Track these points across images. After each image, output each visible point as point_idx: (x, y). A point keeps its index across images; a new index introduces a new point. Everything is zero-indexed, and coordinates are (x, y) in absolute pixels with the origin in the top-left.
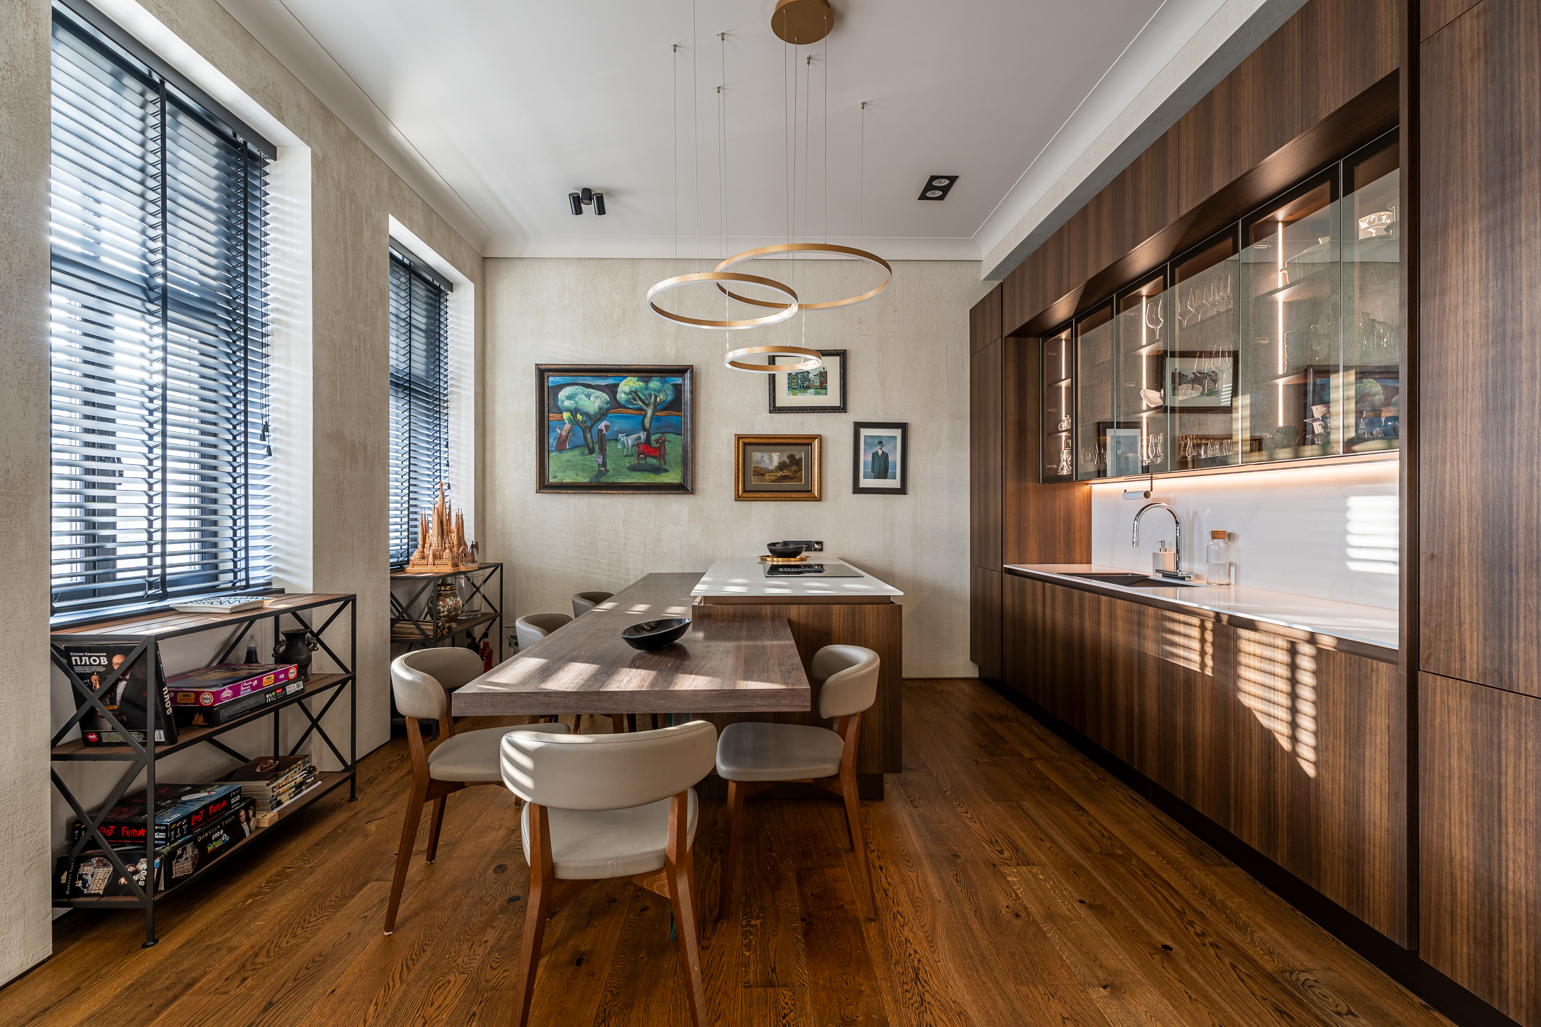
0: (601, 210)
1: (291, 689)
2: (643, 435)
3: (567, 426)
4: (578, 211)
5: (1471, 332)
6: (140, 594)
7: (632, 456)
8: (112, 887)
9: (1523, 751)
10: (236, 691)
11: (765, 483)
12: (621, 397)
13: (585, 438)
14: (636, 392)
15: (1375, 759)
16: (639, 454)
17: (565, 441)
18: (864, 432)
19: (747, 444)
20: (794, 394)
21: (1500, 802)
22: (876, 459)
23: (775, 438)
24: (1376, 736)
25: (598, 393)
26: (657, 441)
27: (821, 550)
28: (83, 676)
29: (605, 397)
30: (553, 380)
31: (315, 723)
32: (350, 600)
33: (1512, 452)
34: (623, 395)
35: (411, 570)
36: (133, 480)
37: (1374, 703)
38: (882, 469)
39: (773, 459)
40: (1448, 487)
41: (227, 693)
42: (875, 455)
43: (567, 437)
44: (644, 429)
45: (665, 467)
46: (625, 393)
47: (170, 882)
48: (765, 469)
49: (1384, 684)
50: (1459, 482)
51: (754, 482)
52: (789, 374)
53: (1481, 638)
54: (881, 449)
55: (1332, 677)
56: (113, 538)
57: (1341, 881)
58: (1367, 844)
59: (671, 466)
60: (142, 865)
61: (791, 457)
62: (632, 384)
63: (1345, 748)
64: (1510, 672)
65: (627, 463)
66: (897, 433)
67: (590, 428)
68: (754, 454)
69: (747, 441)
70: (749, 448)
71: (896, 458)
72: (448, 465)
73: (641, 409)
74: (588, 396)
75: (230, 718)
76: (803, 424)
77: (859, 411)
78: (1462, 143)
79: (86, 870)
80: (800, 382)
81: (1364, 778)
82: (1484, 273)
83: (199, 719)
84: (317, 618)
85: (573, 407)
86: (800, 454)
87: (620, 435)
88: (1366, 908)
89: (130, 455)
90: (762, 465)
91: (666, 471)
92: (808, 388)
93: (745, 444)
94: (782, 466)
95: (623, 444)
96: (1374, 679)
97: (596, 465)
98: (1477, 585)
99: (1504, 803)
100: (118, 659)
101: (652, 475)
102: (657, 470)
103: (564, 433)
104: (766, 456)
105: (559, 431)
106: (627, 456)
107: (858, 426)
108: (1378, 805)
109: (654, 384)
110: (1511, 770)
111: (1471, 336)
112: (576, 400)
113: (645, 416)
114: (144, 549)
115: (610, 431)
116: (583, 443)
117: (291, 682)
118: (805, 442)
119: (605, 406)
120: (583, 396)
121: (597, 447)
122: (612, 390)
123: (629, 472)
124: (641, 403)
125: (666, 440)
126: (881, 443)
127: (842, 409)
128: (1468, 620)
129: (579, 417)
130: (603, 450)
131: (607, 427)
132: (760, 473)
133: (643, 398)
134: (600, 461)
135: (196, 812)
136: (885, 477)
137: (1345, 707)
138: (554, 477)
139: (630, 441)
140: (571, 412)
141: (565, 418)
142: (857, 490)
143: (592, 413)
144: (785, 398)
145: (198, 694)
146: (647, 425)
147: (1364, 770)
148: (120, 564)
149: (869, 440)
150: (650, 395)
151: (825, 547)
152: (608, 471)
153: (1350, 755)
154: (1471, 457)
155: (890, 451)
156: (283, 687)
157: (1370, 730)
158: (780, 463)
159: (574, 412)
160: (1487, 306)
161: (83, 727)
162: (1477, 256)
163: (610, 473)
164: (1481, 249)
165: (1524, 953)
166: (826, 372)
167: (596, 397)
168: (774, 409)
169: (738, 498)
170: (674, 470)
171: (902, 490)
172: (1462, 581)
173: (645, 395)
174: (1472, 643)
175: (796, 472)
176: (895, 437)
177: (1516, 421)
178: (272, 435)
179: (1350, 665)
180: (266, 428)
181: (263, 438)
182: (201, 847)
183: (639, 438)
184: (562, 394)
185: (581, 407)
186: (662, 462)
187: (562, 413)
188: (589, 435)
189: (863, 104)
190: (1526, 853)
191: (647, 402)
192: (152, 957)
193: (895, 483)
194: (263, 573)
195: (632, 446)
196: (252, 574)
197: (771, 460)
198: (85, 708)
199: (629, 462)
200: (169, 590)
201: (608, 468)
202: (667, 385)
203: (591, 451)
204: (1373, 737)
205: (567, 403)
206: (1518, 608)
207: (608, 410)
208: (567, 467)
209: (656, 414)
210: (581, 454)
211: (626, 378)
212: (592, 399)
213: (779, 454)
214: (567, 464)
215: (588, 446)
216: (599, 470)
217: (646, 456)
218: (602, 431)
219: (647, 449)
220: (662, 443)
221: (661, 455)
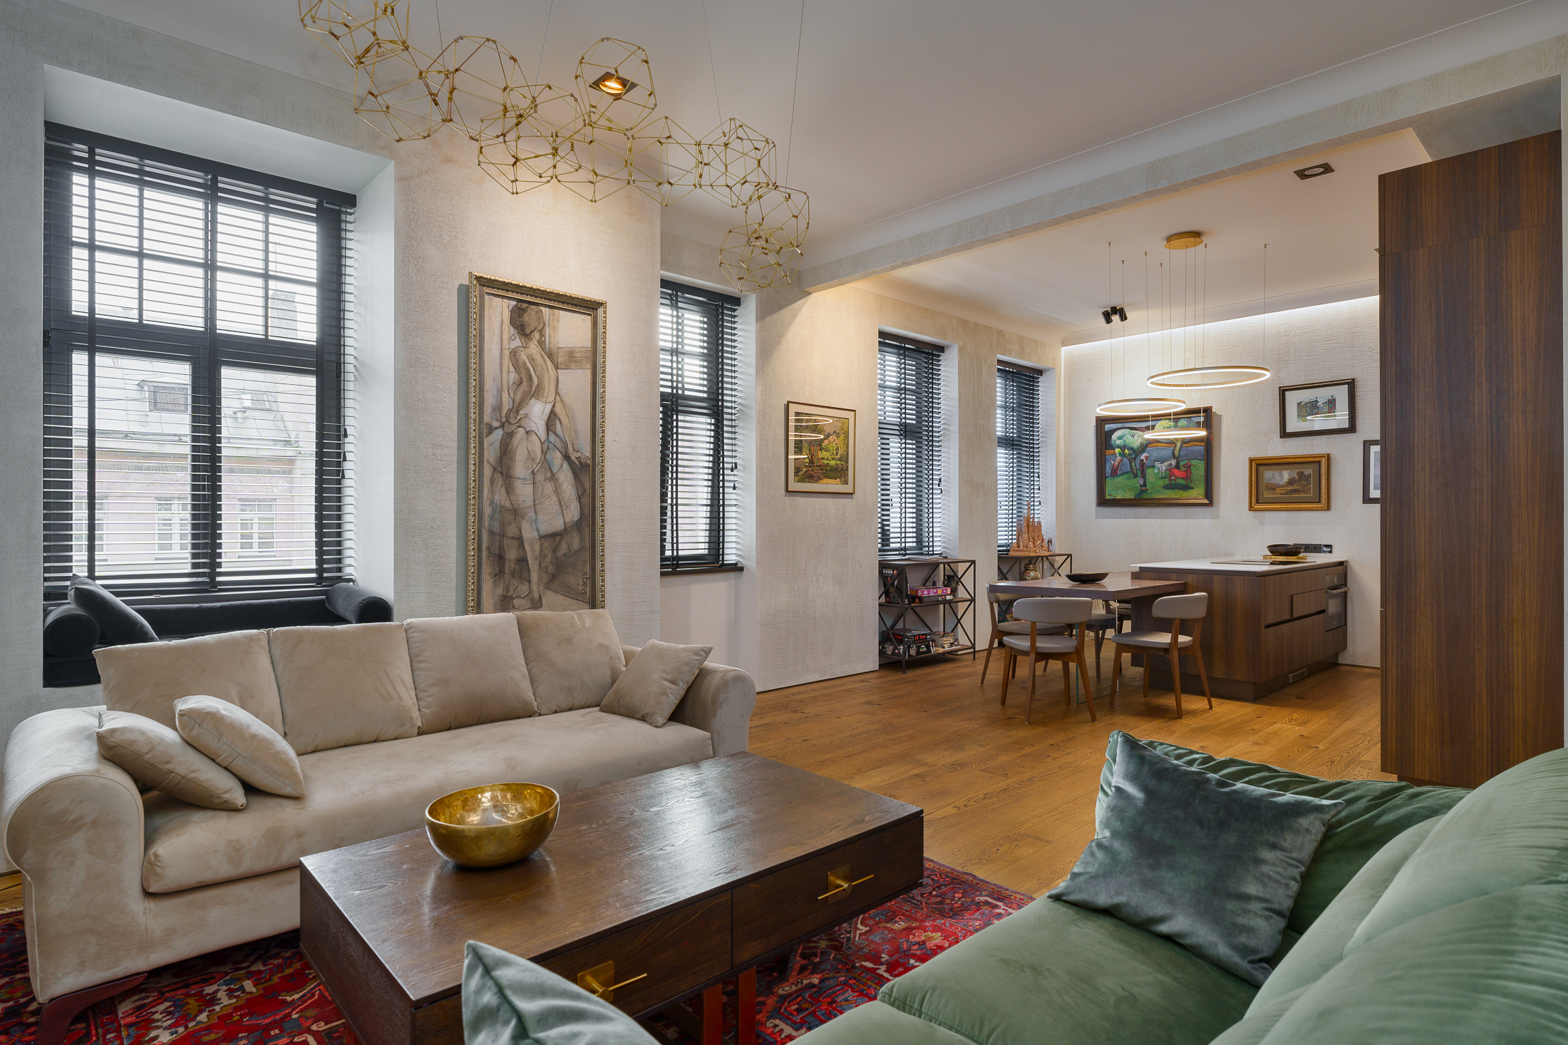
0: (1123, 318)
1: (948, 598)
2: (1173, 462)
3: (1119, 458)
4: (1108, 321)
6: (898, 553)
7: (1166, 478)
8: (893, 653)
10: (929, 593)
11: (1277, 494)
13: (1131, 466)
16: (1170, 477)
17: (1117, 469)
19: (1258, 466)
20: (1304, 420)
23: (1284, 458)
25: (1140, 433)
26: (1184, 466)
27: (1331, 552)
28: (887, 577)
30: (1108, 427)
31: (959, 621)
32: (973, 562)
35: (1012, 554)
36: (896, 507)
39: (1284, 476)
41: (926, 592)
43: (1118, 467)
44: (1174, 457)
45: (1191, 485)
47: (909, 656)
48: (1276, 484)
51: (1267, 495)
52: (1299, 404)
56: (889, 530)
59: (1196, 485)
60: (902, 647)
61: (1301, 474)
62: (1165, 424)
65: (1161, 483)
67: (1135, 459)
68: (1266, 472)
69: (1259, 462)
70: (1261, 468)
72: (1039, 489)
73: (1172, 443)
74: (1133, 436)
75: (927, 602)
76: (1312, 444)
77: (1366, 431)
79: (886, 646)
80: (1309, 409)
83: (917, 600)
84: (961, 568)
85: (1122, 444)
86: (1308, 471)
87: (1156, 463)
89: (895, 498)
90: (1274, 482)
91: (1192, 488)
92: (1317, 413)
93: (1258, 465)
94: (1291, 482)
95: (1159, 469)
97: (1138, 485)
100: (895, 572)
101: (1182, 492)
102: (1185, 488)
103: (1116, 464)
104: (1277, 474)
105: (1113, 462)
106: (1161, 478)
107: (1367, 443)
109: (1182, 423)
112: (1125, 439)
113: (1176, 446)
114: (899, 535)
115: (1149, 460)
116: (1130, 470)
117: (948, 595)
118: (1314, 460)
119: (1145, 442)
120: (1129, 436)
121: (1139, 472)
123: (1163, 490)
125: (1191, 465)
127: (1352, 429)
129: (1127, 451)
130: (1144, 476)
131: (1146, 458)
132: (1272, 488)
134: (1142, 482)
135: (916, 635)
138: (1110, 495)
139: (1164, 467)
142: (1367, 500)
144: (1295, 424)
145: (917, 591)
146: (1177, 454)
148: (891, 540)
149: (1379, 455)
151: (1334, 550)
152: (1147, 490)
156: (945, 596)
158: (1290, 480)
159: (1123, 448)
161: (886, 596)
163: (1149, 491)
166: (1335, 400)
167: (1139, 436)
168: (1284, 434)
169: (1251, 508)
170: (1198, 488)
175: (1305, 486)
178: (943, 483)
180: (940, 480)
181: (939, 486)
182: (919, 647)
183: (1171, 464)
184: (1114, 436)
185: (1128, 444)
186: (1189, 481)
187: (1114, 449)
188: (1134, 464)
189: (1265, 245)
192: (904, 676)
194: (939, 548)
195: (1166, 471)
196: (935, 549)
197: (1281, 477)
198: (887, 588)
199: (1163, 483)
200: (907, 552)
201: (1148, 487)
202: (1192, 423)
203: (1135, 476)
205: (1118, 442)
208: (1118, 488)
209: (1184, 445)
210: (1128, 478)
211: (1160, 420)
212: (1135, 438)
213: (1289, 471)
214: (1119, 485)
215: (1133, 472)
216: (1141, 490)
217: (1176, 477)
218: (1143, 460)
219: (1176, 471)
220: (1188, 467)
221: (1188, 476)
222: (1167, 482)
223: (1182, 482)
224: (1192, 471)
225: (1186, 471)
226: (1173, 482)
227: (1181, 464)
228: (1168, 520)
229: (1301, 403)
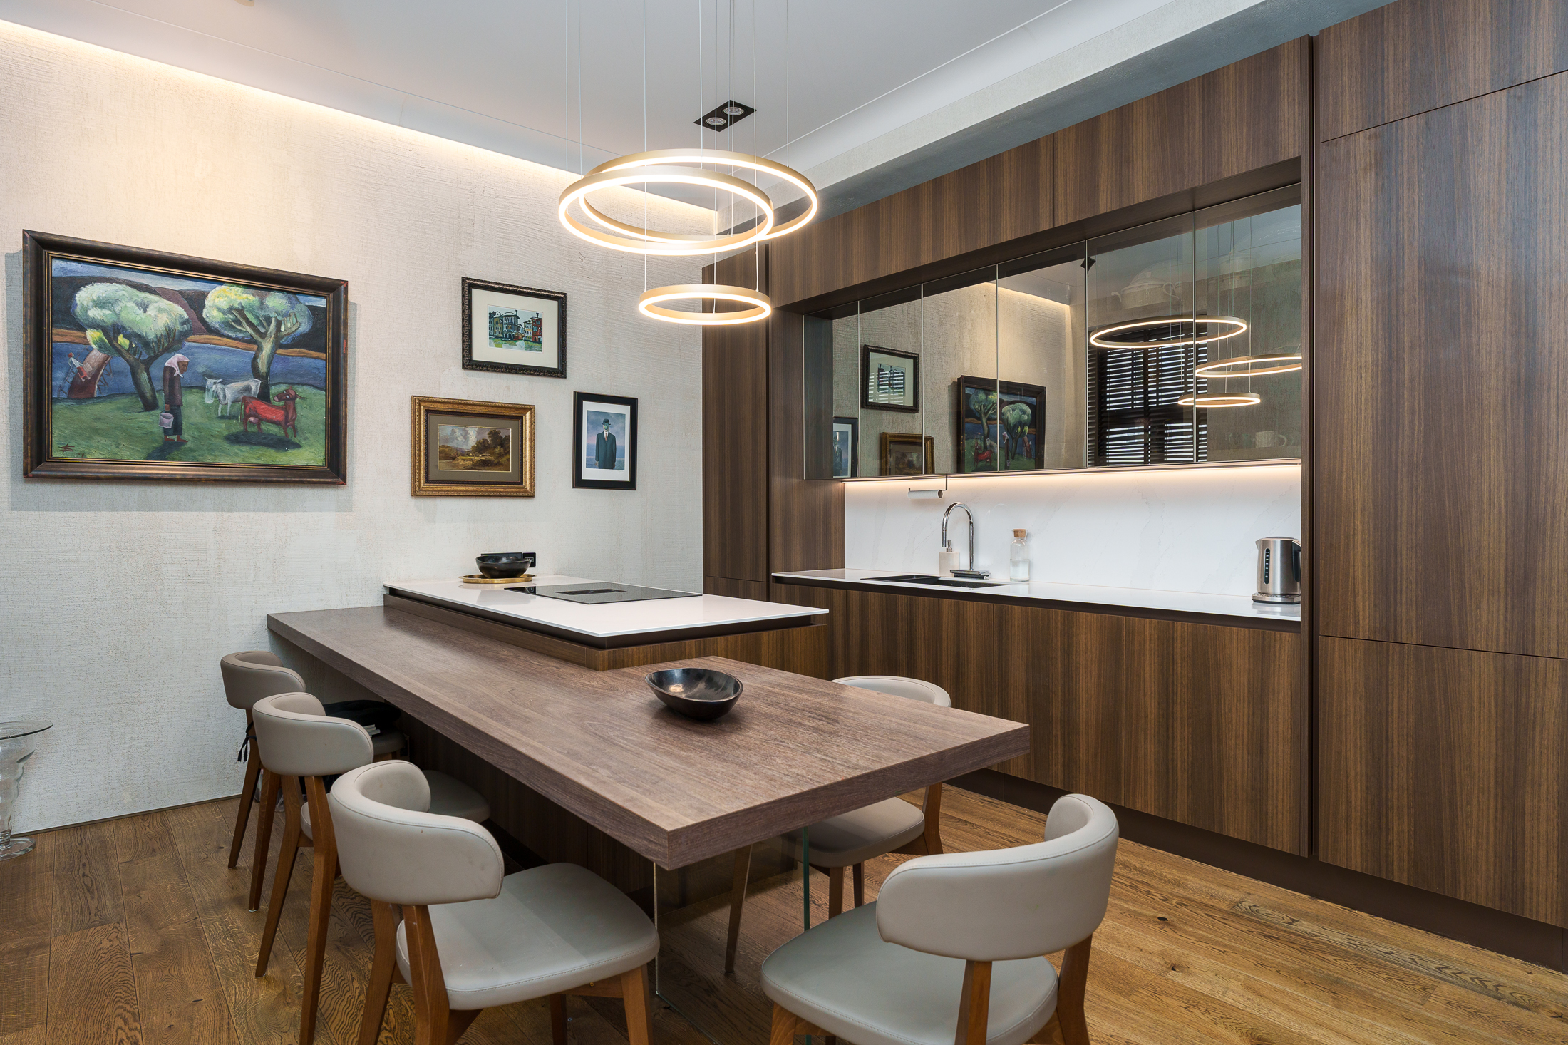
2: (255, 385)
3: (96, 355)
5: (1364, 375)
7: (235, 417)
9: (1406, 685)
11: (459, 468)
12: (212, 314)
13: (135, 380)
14: (241, 311)
15: (1278, 712)
16: (247, 416)
17: (91, 383)
18: (588, 406)
19: (430, 411)
20: (498, 345)
21: (1387, 725)
22: (602, 443)
23: (471, 405)
24: (1279, 693)
25: (164, 303)
26: (280, 396)
27: (533, 564)
29: (180, 311)
30: (60, 267)
33: (1397, 467)
34: (215, 313)
37: (1277, 667)
38: (607, 458)
39: (469, 436)
40: (1344, 492)
42: (600, 436)
43: (95, 376)
44: (256, 372)
46: (219, 310)
48: (457, 449)
49: (1287, 650)
50: (1354, 488)
51: (442, 468)
52: (492, 315)
53: (1372, 605)
54: (607, 429)
55: (1235, 650)
57: (1245, 818)
58: (1270, 783)
59: (306, 439)
61: (494, 434)
62: (233, 296)
63: (1249, 708)
64: (1395, 629)
65: (222, 427)
66: (625, 410)
67: (148, 364)
68: (441, 427)
69: (431, 406)
70: (432, 418)
71: (624, 442)
73: (251, 341)
74: (144, 307)
76: (508, 388)
77: (579, 378)
78: (1357, 230)
80: (505, 329)
81: (1267, 729)
82: (1374, 332)
85: (108, 322)
86: (507, 430)
87: (209, 382)
88: (1269, 835)
90: (453, 444)
91: (298, 446)
92: (516, 338)
93: (428, 412)
94: (481, 447)
95: (216, 396)
96: (1277, 646)
97: (157, 430)
98: (1369, 566)
99: (1390, 726)
101: (272, 452)
102: (283, 444)
103: (88, 369)
104: (458, 432)
105: (77, 363)
106: (222, 417)
107: (580, 398)
108: (1281, 748)
109: (276, 301)
110: (1396, 700)
111: (1364, 378)
112: (117, 309)
113: (260, 349)
118: (516, 414)
119: (179, 328)
120: (131, 305)
121: (161, 397)
122: (195, 302)
123: (226, 445)
124: (250, 330)
125: (296, 396)
126: (607, 421)
127: (559, 372)
128: (1361, 593)
129: (123, 341)
130: (174, 407)
131: (183, 364)
132: (450, 455)
133: (255, 322)
134: (169, 422)
136: (612, 467)
137: (1249, 674)
138: (65, 448)
139: (231, 391)
140: (105, 331)
141: (89, 338)
142: (579, 482)
143: (151, 336)
144: (484, 350)
146: (262, 367)
147: (1267, 722)
149: (593, 417)
150: (268, 320)
151: (539, 560)
152: (185, 442)
153: (1253, 713)
154: (1364, 470)
155: (617, 433)
157: (1273, 689)
158: (478, 443)
159: (112, 331)
160: (1377, 357)
162: (1369, 318)
163: (189, 445)
164: (1372, 313)
165: (1406, 831)
166: (540, 321)
167: (161, 309)
169: (416, 493)
170: (311, 445)
171: (631, 485)
172: (1356, 564)
173: (257, 318)
174: (1364, 610)
175: (501, 455)
176: (623, 416)
177: (1400, 445)
179: (1254, 638)
183: (248, 389)
184: (84, 296)
185: (127, 325)
186: (290, 431)
187: (83, 329)
188: (145, 375)
190: (1408, 758)
191: (263, 330)
193: (622, 475)
195: (235, 401)
197: (466, 437)
199: (228, 428)
201: (185, 436)
202: (298, 306)
203: (150, 406)
204: (1276, 695)
205: (95, 313)
206: (1401, 581)
207: (184, 335)
208: (96, 431)
209: (279, 351)
210: (126, 409)
211: (221, 283)
212: (151, 311)
213: (477, 429)
214: (98, 424)
215: (142, 395)
216: (166, 440)
217: (261, 419)
218: (172, 370)
219: (262, 407)
220: (289, 401)
221: (289, 422)
222: (236, 427)
223: (274, 430)
224: (298, 409)
225: (285, 408)
226: (254, 429)
227: (274, 390)
228: (235, 515)
229: (494, 313)
